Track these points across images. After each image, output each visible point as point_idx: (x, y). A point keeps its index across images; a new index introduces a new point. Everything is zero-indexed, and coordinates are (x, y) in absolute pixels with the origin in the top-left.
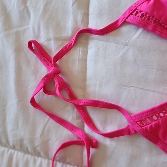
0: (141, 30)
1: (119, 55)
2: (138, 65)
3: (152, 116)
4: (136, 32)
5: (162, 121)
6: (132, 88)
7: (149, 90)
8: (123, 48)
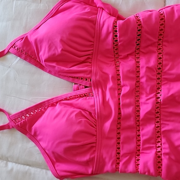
0: (19, 58)
1: (5, 74)
2: (17, 81)
3: (22, 116)
4: (16, 59)
5: (28, 120)
6: (13, 97)
7: (23, 99)
8: (8, 69)
